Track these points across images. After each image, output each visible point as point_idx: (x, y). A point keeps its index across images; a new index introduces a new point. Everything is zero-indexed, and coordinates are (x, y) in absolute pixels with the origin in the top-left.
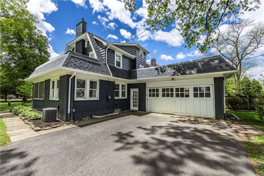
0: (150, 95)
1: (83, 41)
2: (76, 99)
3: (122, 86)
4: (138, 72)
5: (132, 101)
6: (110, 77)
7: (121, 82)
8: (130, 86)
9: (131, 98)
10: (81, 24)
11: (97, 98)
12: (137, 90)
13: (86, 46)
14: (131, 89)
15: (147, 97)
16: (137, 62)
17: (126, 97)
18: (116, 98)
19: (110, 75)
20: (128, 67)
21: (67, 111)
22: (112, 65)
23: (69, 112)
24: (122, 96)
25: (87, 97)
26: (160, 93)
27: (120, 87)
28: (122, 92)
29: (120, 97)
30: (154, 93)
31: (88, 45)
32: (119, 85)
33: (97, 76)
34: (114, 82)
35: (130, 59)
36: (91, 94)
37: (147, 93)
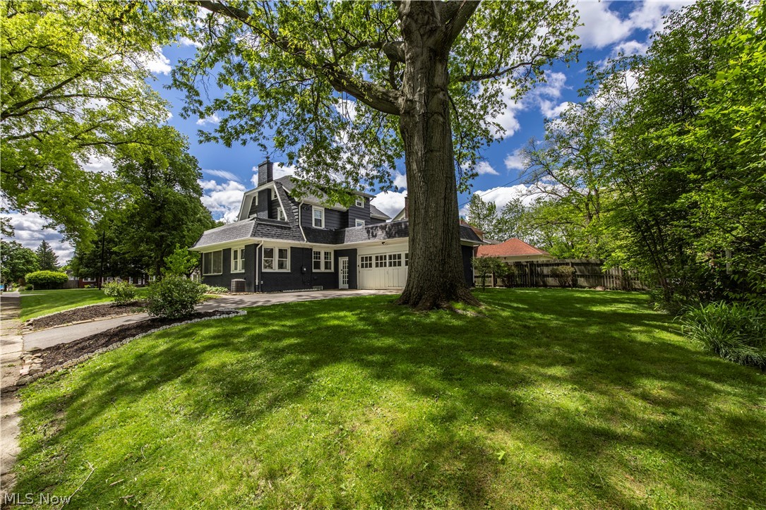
0: (362, 267)
1: (269, 191)
2: (264, 270)
3: (326, 254)
4: (346, 233)
5: (341, 276)
6: (304, 243)
7: (322, 248)
8: (338, 254)
9: (340, 271)
10: (266, 166)
11: (288, 269)
12: (346, 259)
13: (273, 198)
14: (340, 258)
15: (359, 269)
16: (349, 217)
17: (332, 270)
18: (314, 271)
19: (304, 240)
20: (335, 225)
21: (255, 282)
22: (308, 226)
23: (257, 284)
24: (326, 268)
25: (276, 269)
26: (374, 262)
27: (322, 256)
28: (326, 263)
29: (323, 269)
30: (367, 263)
31: (276, 196)
32: (319, 253)
33: (287, 243)
34: (311, 249)
35: (339, 211)
36: (281, 265)
37: (359, 262)
